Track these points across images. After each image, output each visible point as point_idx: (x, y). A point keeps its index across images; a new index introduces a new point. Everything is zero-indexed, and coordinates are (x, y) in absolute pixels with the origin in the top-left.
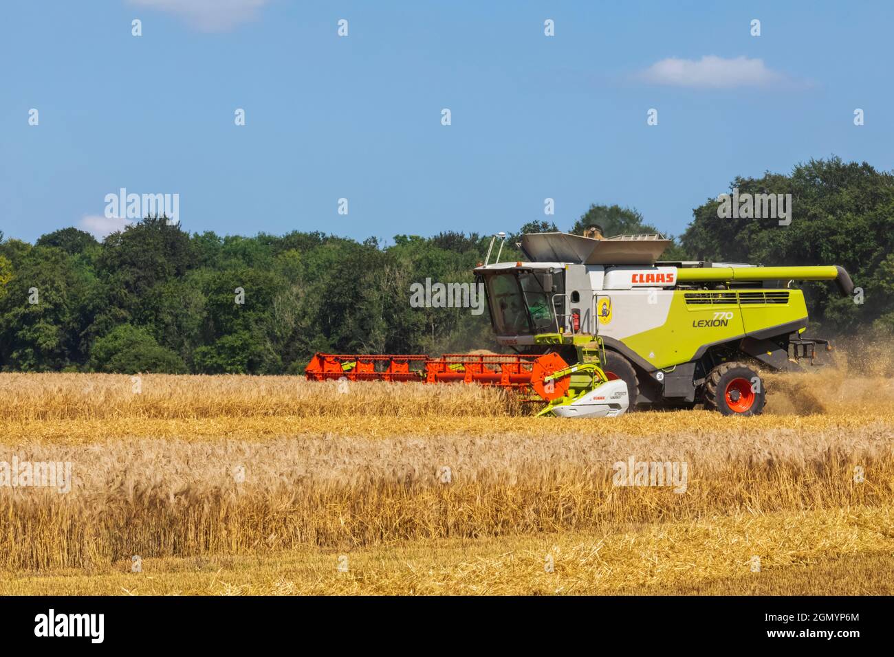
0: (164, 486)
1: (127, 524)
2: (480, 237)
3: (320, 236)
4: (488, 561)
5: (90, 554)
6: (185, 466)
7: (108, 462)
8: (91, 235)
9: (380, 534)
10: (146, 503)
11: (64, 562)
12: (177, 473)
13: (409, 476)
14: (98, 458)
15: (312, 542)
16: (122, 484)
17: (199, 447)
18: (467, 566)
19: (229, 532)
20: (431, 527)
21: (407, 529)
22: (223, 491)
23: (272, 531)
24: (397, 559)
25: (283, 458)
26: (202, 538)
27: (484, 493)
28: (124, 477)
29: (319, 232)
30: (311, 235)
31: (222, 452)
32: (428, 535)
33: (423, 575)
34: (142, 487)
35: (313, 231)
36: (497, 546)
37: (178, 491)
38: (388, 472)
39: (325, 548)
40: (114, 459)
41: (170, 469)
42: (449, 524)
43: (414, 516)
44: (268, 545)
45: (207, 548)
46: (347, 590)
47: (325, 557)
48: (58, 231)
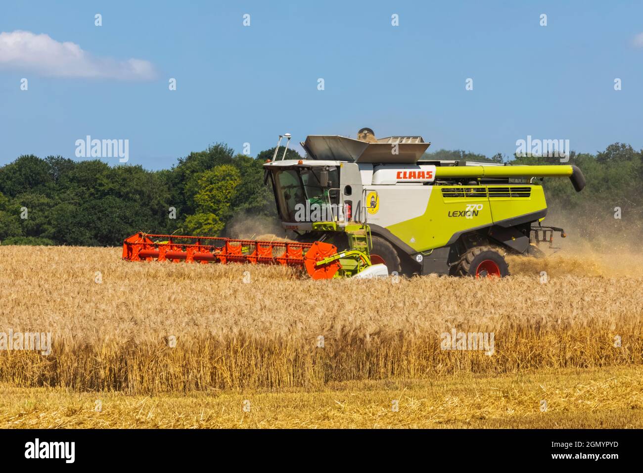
0: (362, 329)
1: (335, 356)
2: (577, 154)
3: (461, 153)
4: (598, 384)
5: (309, 377)
6: (375, 314)
7: (320, 311)
8: (296, 152)
9: (517, 365)
10: (349, 340)
11: (290, 382)
12: (371, 319)
13: (538, 323)
14: (313, 309)
15: (468, 370)
16: (332, 327)
17: (385, 302)
18: (583, 387)
19: (409, 362)
20: (554, 359)
21: (536, 361)
22: (405, 332)
23: (439, 361)
24: (530, 382)
25: (446, 310)
26: (389, 366)
27: (592, 335)
28: (333, 322)
29: (460, 151)
30: (455, 152)
31: (401, 305)
32: (551, 365)
33: (552, 393)
34: (347, 329)
35: (456, 149)
36: (602, 374)
37: (371, 332)
38: (524, 320)
39: (478, 374)
40: (324, 310)
41: (365, 316)
42: (567, 358)
43: (542, 352)
44: (437, 372)
45: (393, 373)
46: (497, 403)
47: (479, 380)
48: (272, 148)
